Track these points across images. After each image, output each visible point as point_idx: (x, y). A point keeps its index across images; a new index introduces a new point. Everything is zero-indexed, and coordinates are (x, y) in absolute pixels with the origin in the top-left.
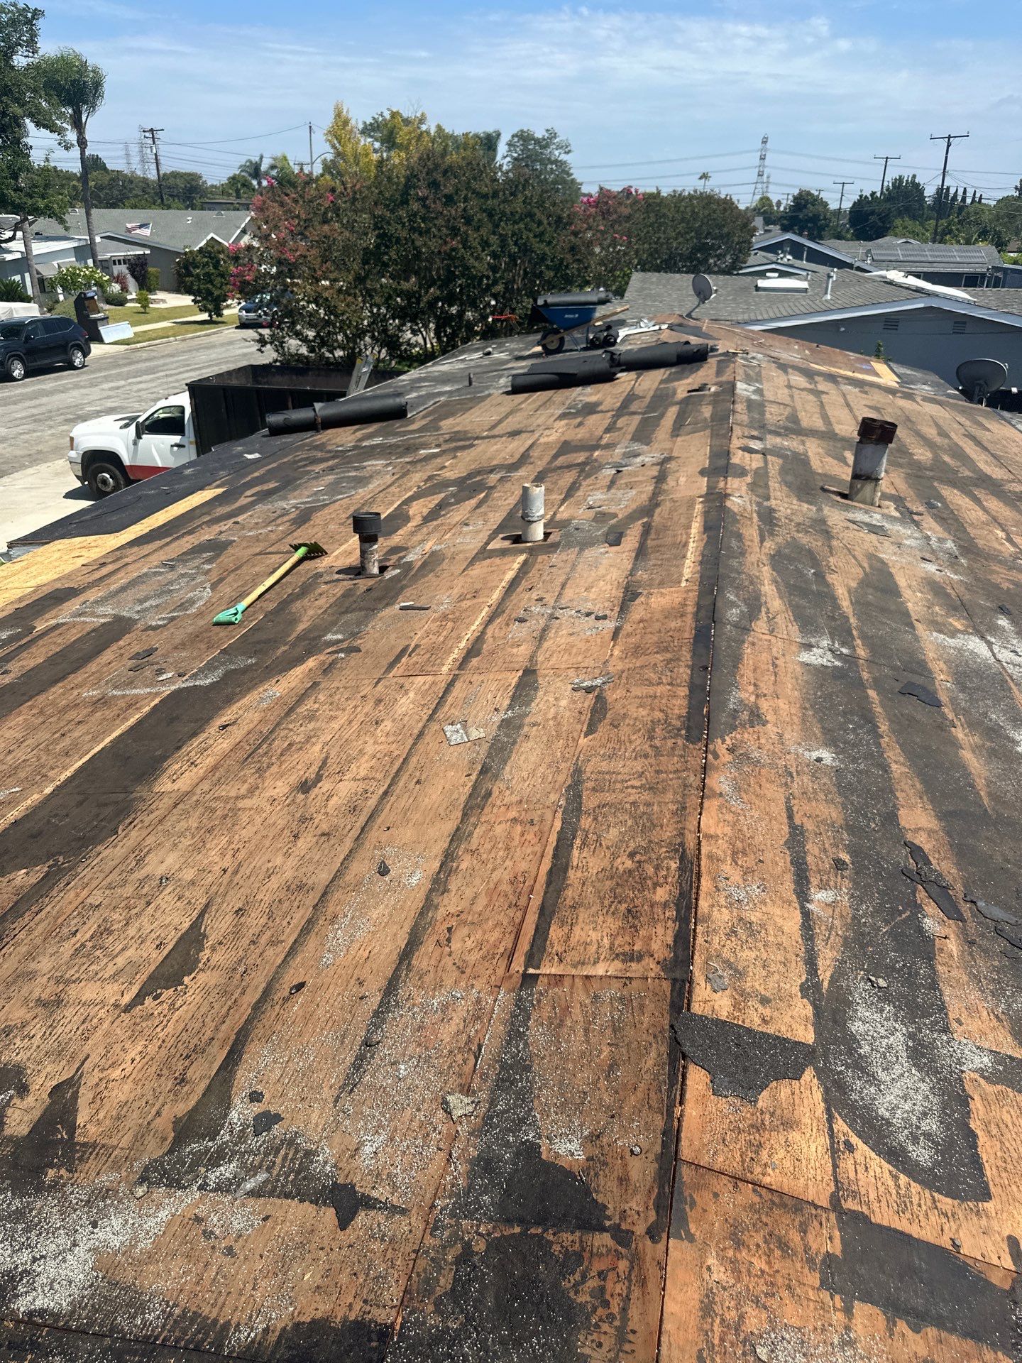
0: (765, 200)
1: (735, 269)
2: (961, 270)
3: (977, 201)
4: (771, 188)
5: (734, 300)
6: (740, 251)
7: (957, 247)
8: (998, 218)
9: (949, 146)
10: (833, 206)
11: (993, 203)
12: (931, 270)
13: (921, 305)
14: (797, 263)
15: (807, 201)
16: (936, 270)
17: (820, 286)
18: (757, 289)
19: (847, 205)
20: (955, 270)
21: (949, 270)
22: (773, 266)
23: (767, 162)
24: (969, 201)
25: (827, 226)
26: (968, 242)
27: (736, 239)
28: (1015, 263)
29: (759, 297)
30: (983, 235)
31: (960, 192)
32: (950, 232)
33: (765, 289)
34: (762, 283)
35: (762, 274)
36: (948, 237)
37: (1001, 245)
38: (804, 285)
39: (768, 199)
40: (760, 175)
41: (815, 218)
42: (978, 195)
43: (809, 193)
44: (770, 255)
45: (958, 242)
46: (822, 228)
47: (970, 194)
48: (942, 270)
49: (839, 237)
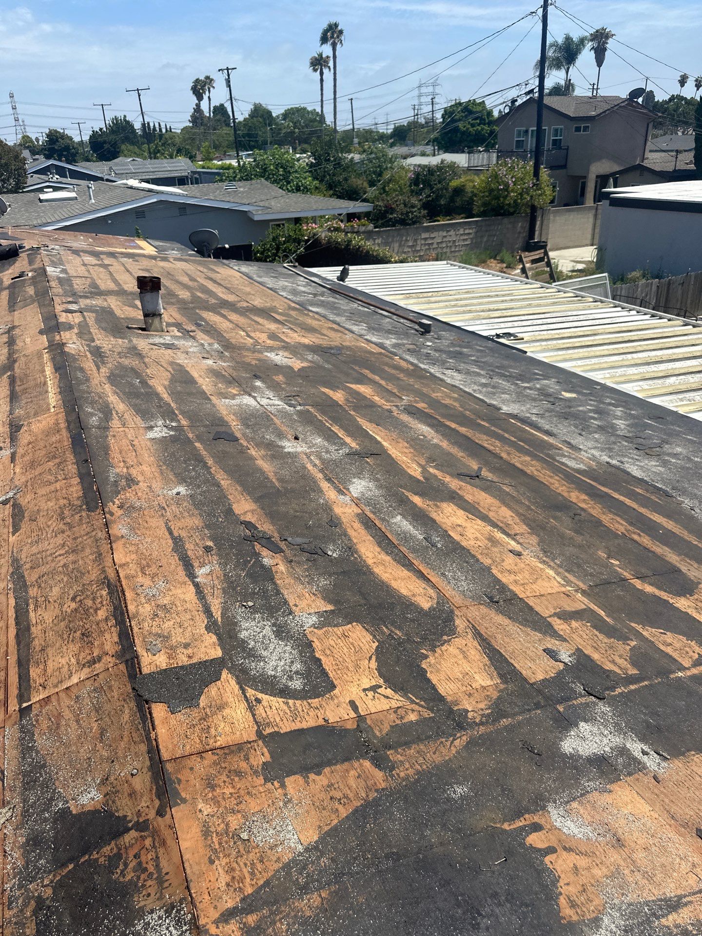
0: (25, 138)
1: (20, 188)
2: (173, 175)
3: (169, 130)
4: (28, 129)
5: (26, 211)
6: (19, 176)
7: (165, 161)
8: (185, 140)
9: (139, 96)
10: (77, 139)
11: (179, 131)
12: (155, 177)
13: (155, 200)
14: (64, 180)
15: (57, 137)
16: (158, 176)
17: (85, 195)
18: (41, 201)
19: (86, 138)
20: (169, 176)
21: (166, 176)
22: (47, 184)
23: (18, 110)
24: (164, 131)
25: (77, 153)
26: (172, 158)
27: (13, 168)
28: (203, 168)
29: (43, 206)
30: (179, 151)
31: (157, 126)
32: (159, 151)
33: (47, 201)
34: (43, 196)
35: (41, 190)
36: (158, 155)
37: (192, 158)
38: (73, 195)
39: (28, 137)
40: (17, 120)
41: (67, 148)
42: (168, 127)
43: (56, 131)
44: (42, 177)
45: (165, 157)
46: (74, 155)
47: (163, 126)
48: (162, 176)
49: (88, 160)
